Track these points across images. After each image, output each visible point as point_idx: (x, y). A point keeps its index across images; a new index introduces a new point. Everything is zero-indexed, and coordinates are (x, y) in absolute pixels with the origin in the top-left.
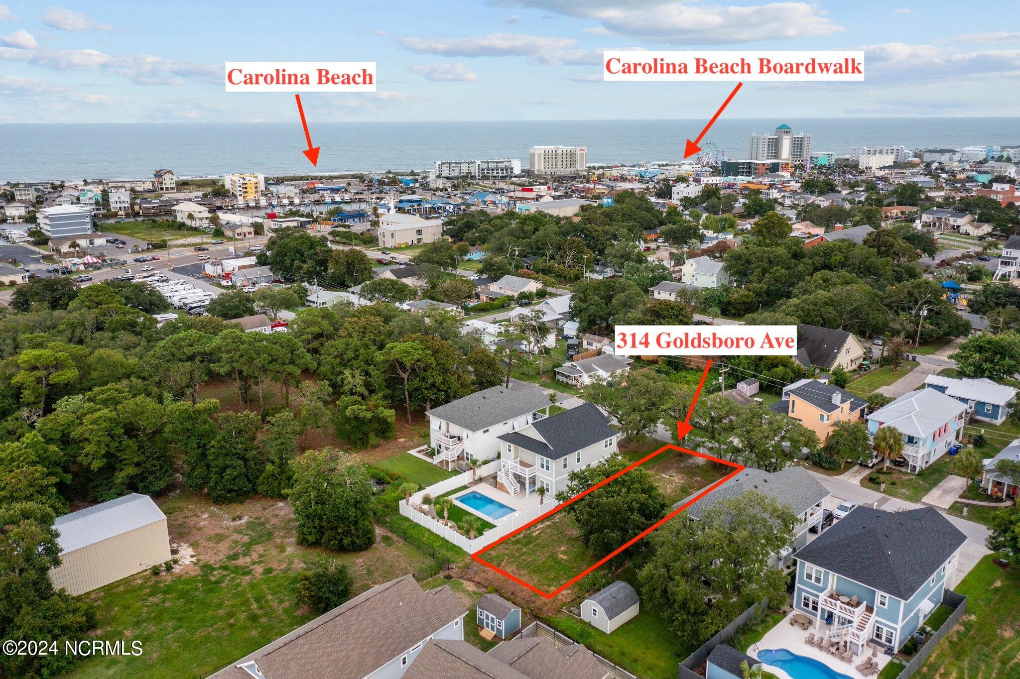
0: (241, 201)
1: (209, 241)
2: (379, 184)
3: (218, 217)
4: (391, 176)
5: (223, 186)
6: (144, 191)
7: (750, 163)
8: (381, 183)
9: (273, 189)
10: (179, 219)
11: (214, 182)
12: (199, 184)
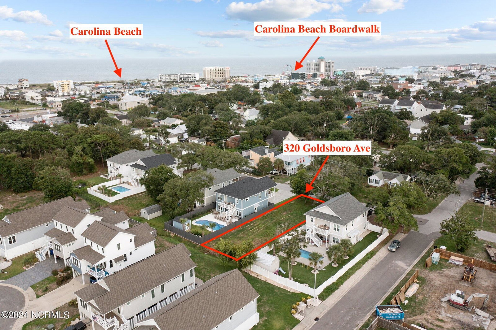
0: (60, 93)
1: (40, 109)
2: (130, 85)
3: (46, 99)
4: (137, 81)
5: (53, 86)
6: (13, 89)
7: (304, 74)
8: (131, 84)
9: (77, 87)
10: (27, 100)
11: (49, 85)
12: (41, 86)
